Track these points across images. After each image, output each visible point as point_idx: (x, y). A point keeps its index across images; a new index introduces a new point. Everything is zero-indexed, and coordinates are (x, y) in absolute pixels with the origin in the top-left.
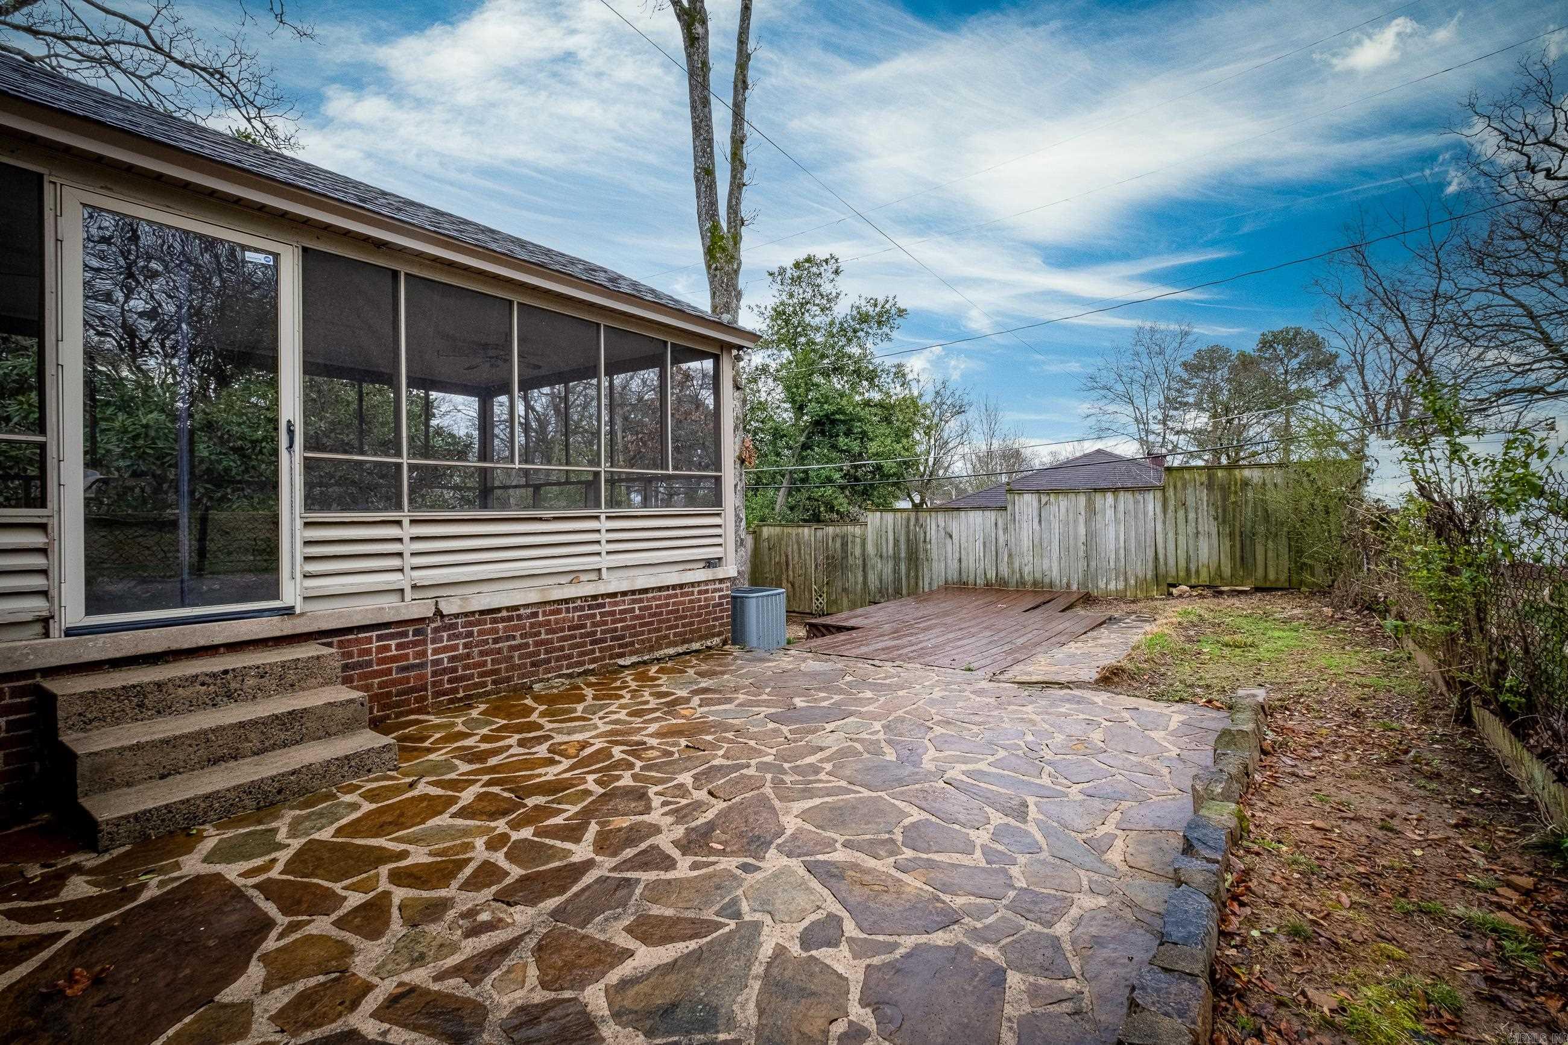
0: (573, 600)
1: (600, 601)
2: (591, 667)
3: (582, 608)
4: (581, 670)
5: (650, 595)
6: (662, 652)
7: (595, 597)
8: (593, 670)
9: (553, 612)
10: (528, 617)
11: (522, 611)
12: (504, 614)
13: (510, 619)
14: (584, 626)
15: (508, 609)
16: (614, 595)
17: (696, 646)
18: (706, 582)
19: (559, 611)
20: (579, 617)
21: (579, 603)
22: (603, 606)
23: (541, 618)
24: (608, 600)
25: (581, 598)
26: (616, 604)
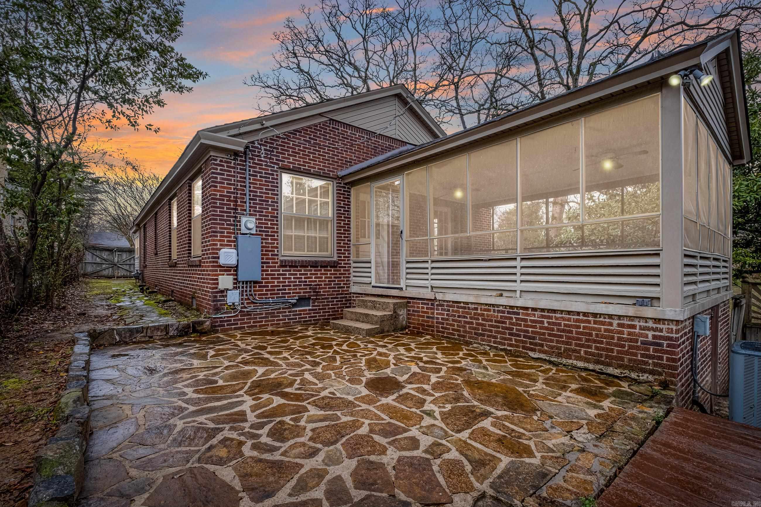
0: (498, 306)
1: (515, 310)
2: (509, 348)
3: (503, 312)
4: (503, 347)
5: (558, 315)
6: (568, 361)
7: (512, 307)
8: (510, 350)
9: (485, 310)
10: (473, 309)
11: (470, 306)
12: (462, 305)
13: (464, 308)
14: (505, 323)
15: (464, 303)
16: (527, 309)
17: (634, 375)
18: (631, 318)
19: (489, 310)
20: (501, 317)
21: (501, 308)
22: (518, 314)
23: (479, 311)
24: (521, 311)
25: (503, 306)
26: (528, 315)
